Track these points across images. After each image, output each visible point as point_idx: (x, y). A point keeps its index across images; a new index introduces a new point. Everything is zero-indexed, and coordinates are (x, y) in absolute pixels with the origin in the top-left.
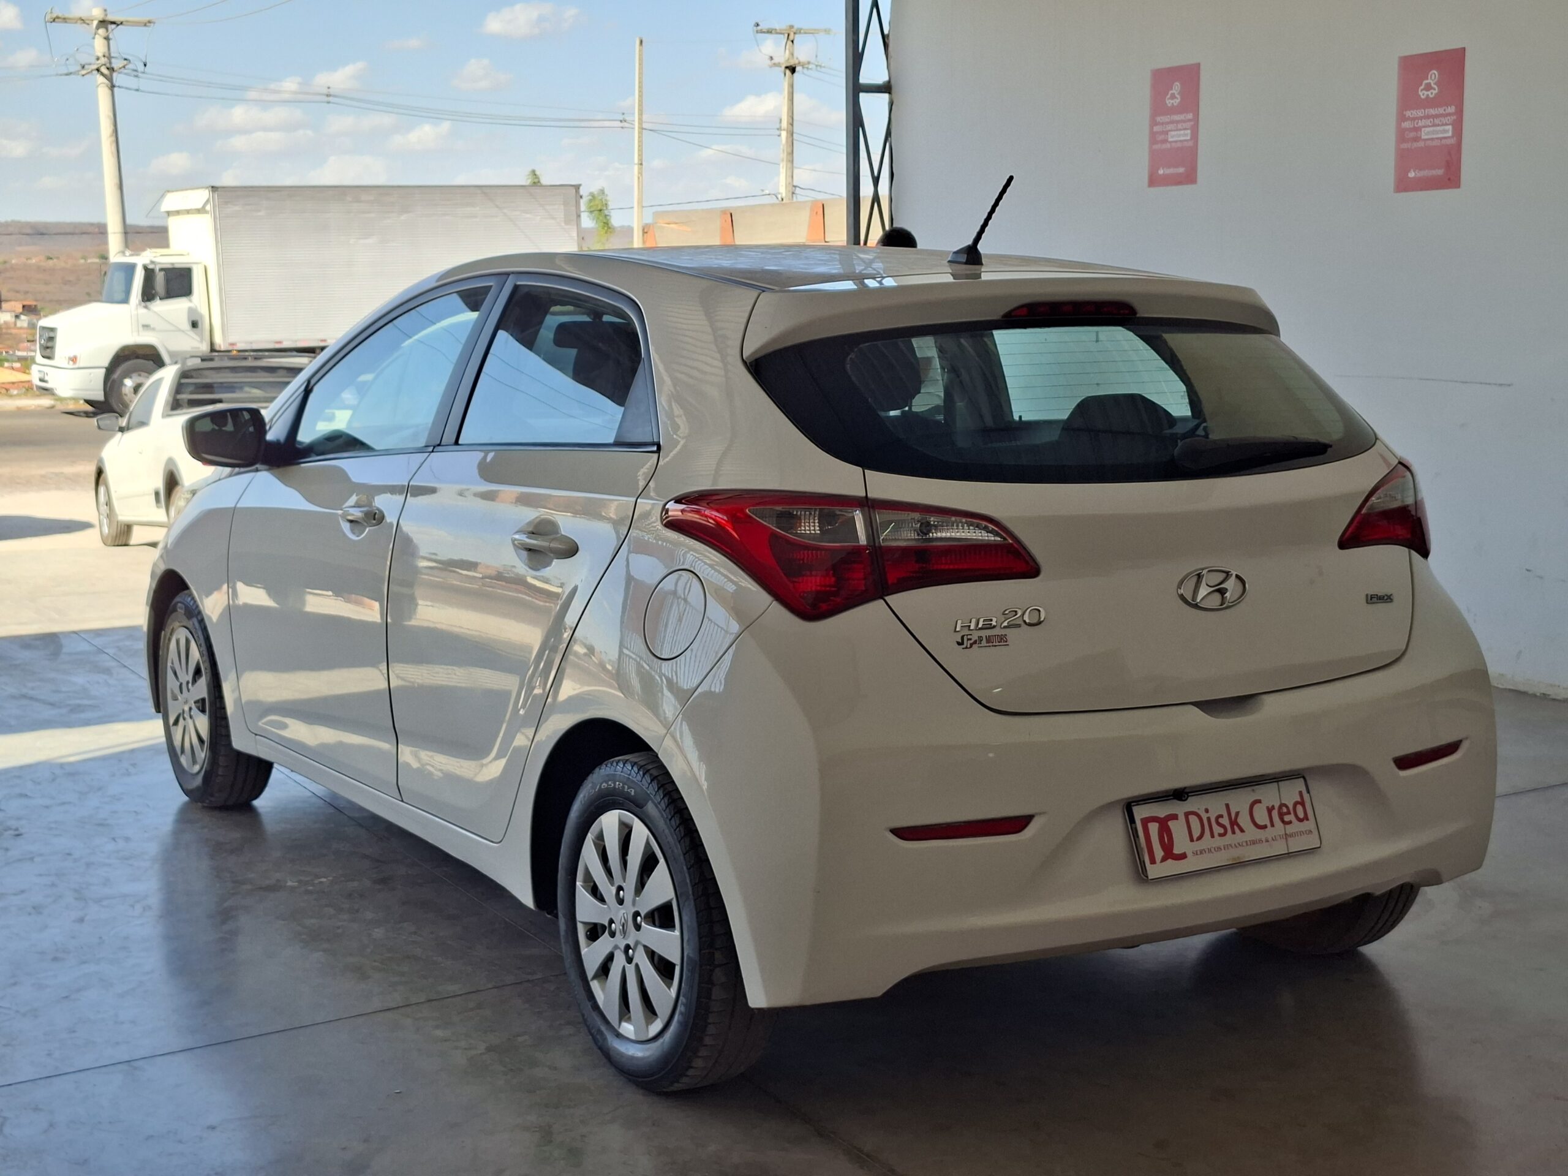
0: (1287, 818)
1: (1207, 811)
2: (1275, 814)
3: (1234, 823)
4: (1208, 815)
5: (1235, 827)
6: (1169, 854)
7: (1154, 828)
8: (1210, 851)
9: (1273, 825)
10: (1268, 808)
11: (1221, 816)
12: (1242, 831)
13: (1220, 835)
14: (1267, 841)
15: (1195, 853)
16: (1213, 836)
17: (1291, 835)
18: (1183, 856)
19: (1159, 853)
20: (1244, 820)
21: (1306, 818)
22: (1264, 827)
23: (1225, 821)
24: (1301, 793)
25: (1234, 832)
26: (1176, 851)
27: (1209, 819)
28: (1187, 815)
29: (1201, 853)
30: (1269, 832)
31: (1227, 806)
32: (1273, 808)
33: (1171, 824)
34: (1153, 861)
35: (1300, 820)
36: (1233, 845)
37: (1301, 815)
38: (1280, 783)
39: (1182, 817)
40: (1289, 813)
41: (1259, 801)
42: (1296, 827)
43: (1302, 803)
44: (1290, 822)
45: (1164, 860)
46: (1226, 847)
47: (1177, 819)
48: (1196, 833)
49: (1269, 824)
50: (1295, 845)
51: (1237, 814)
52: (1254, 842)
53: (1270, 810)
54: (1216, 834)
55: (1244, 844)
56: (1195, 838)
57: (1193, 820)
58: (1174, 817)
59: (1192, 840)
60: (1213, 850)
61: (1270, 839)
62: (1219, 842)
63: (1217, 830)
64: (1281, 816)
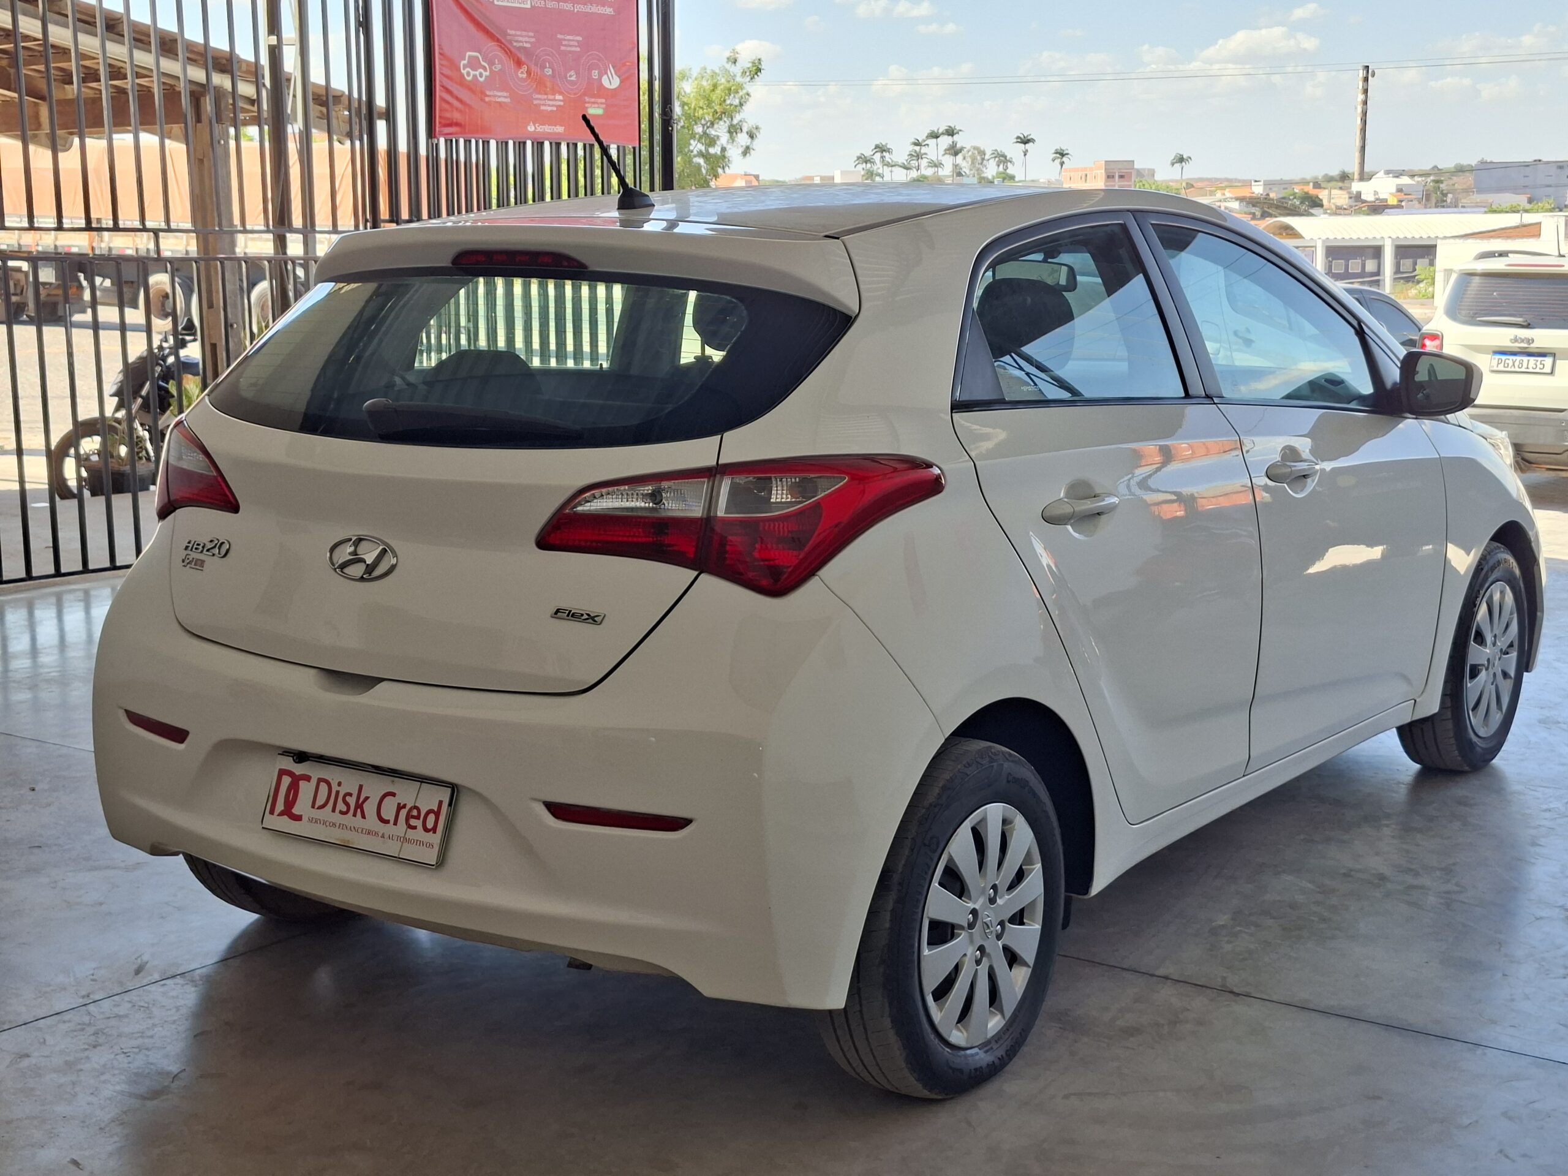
0: (413, 822)
1: (339, 784)
2: (403, 813)
3: (359, 806)
4: (338, 788)
5: (359, 810)
6: (288, 812)
7: (286, 781)
8: (325, 823)
9: (395, 823)
10: (399, 804)
11: (350, 795)
12: (363, 817)
13: (342, 813)
14: (383, 836)
15: (311, 820)
16: (334, 810)
17: (409, 841)
18: (298, 818)
19: (280, 806)
20: (370, 808)
21: (434, 830)
22: (387, 822)
23: (352, 801)
24: (441, 803)
25: (355, 815)
26: (296, 810)
27: (338, 792)
28: (320, 780)
29: (316, 822)
30: (389, 829)
31: (361, 787)
32: (404, 806)
33: (302, 784)
34: (272, 812)
35: (426, 830)
36: (348, 828)
37: (430, 825)
38: (423, 784)
39: (314, 782)
40: (418, 817)
41: (393, 794)
42: (419, 834)
43: (437, 814)
44: (415, 828)
45: (281, 814)
46: (342, 826)
47: (309, 781)
48: (320, 801)
49: (392, 822)
50: (409, 853)
51: (367, 798)
52: (369, 833)
53: (400, 807)
54: (337, 810)
55: (360, 831)
56: (316, 806)
57: (324, 787)
58: (308, 778)
59: (313, 807)
60: (328, 824)
61: (386, 836)
62: (337, 818)
63: (341, 806)
64: (409, 817)
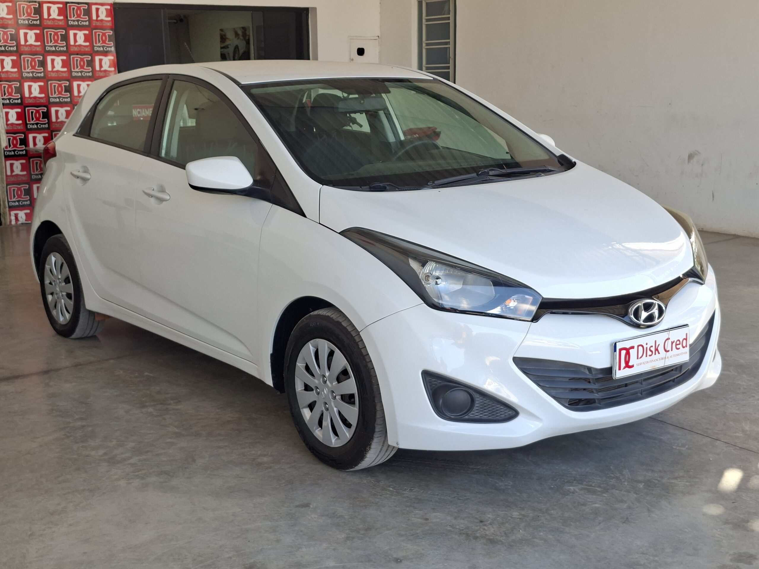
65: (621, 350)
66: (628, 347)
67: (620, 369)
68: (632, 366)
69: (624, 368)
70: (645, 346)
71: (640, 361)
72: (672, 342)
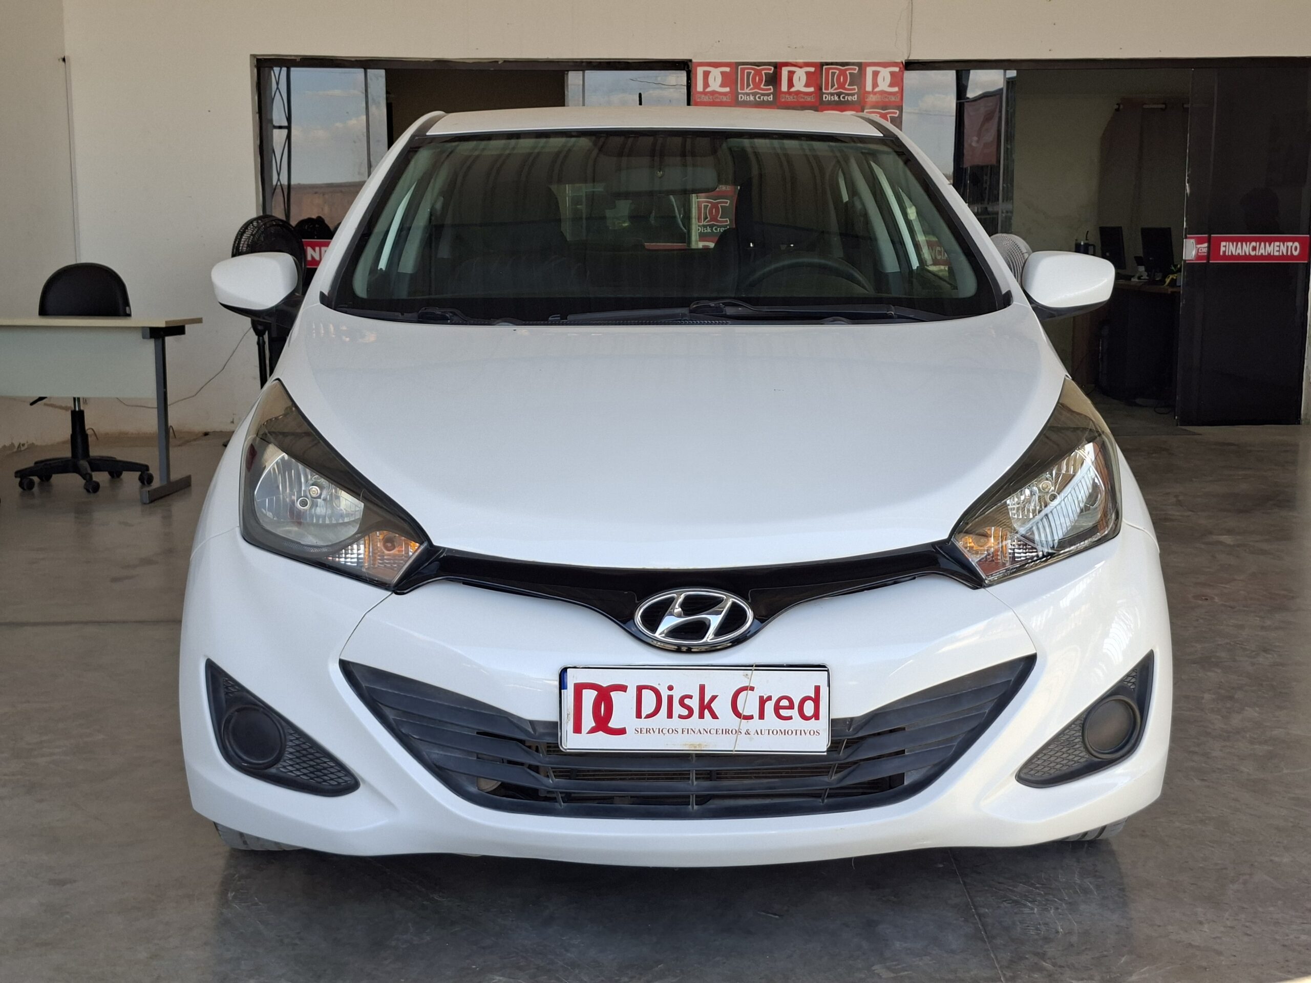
65: (579, 689)
66: (605, 684)
67: (577, 729)
68: (622, 731)
69: (593, 731)
70: (665, 694)
71: (644, 723)
72: (761, 698)
